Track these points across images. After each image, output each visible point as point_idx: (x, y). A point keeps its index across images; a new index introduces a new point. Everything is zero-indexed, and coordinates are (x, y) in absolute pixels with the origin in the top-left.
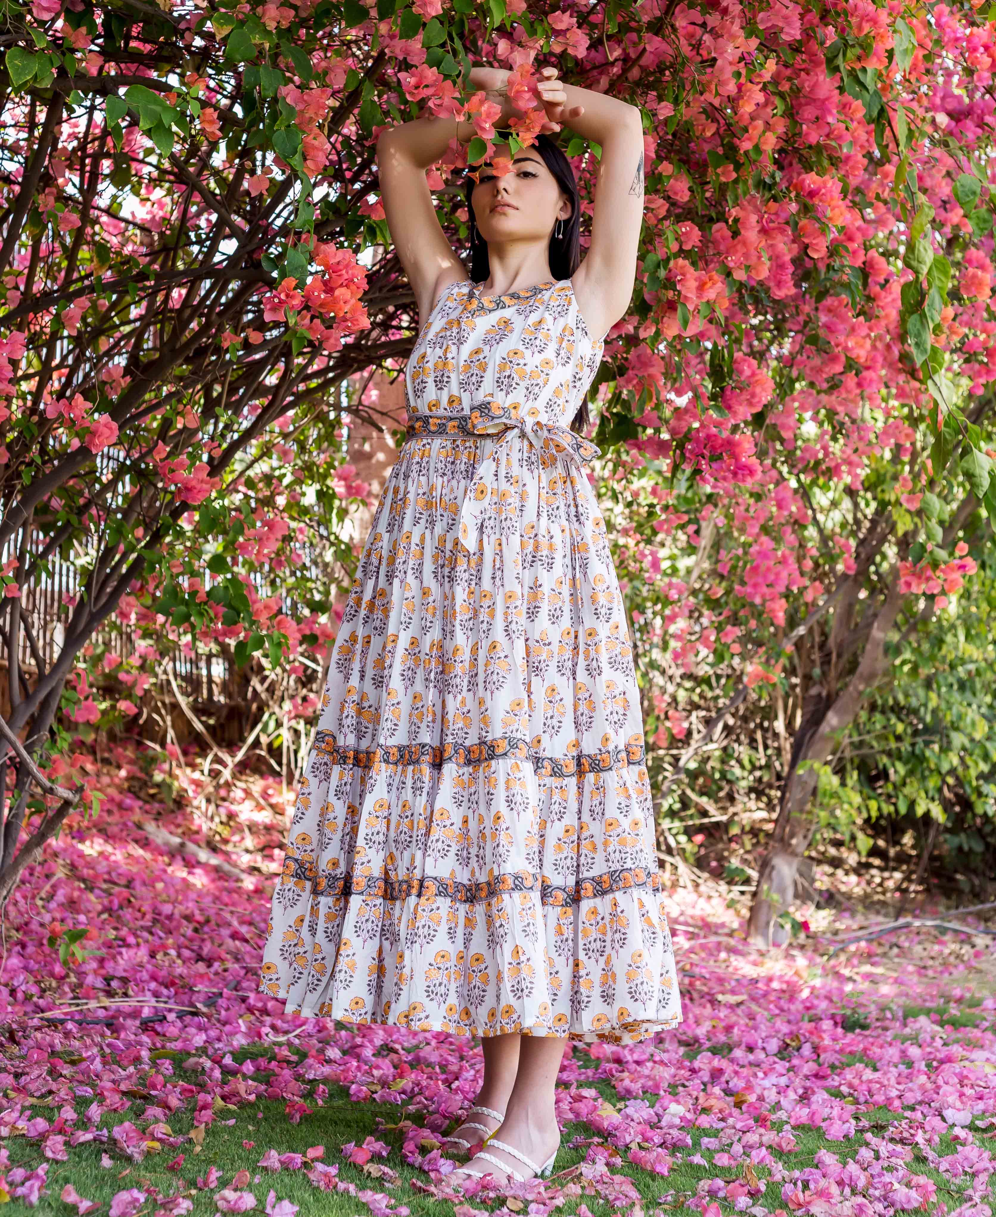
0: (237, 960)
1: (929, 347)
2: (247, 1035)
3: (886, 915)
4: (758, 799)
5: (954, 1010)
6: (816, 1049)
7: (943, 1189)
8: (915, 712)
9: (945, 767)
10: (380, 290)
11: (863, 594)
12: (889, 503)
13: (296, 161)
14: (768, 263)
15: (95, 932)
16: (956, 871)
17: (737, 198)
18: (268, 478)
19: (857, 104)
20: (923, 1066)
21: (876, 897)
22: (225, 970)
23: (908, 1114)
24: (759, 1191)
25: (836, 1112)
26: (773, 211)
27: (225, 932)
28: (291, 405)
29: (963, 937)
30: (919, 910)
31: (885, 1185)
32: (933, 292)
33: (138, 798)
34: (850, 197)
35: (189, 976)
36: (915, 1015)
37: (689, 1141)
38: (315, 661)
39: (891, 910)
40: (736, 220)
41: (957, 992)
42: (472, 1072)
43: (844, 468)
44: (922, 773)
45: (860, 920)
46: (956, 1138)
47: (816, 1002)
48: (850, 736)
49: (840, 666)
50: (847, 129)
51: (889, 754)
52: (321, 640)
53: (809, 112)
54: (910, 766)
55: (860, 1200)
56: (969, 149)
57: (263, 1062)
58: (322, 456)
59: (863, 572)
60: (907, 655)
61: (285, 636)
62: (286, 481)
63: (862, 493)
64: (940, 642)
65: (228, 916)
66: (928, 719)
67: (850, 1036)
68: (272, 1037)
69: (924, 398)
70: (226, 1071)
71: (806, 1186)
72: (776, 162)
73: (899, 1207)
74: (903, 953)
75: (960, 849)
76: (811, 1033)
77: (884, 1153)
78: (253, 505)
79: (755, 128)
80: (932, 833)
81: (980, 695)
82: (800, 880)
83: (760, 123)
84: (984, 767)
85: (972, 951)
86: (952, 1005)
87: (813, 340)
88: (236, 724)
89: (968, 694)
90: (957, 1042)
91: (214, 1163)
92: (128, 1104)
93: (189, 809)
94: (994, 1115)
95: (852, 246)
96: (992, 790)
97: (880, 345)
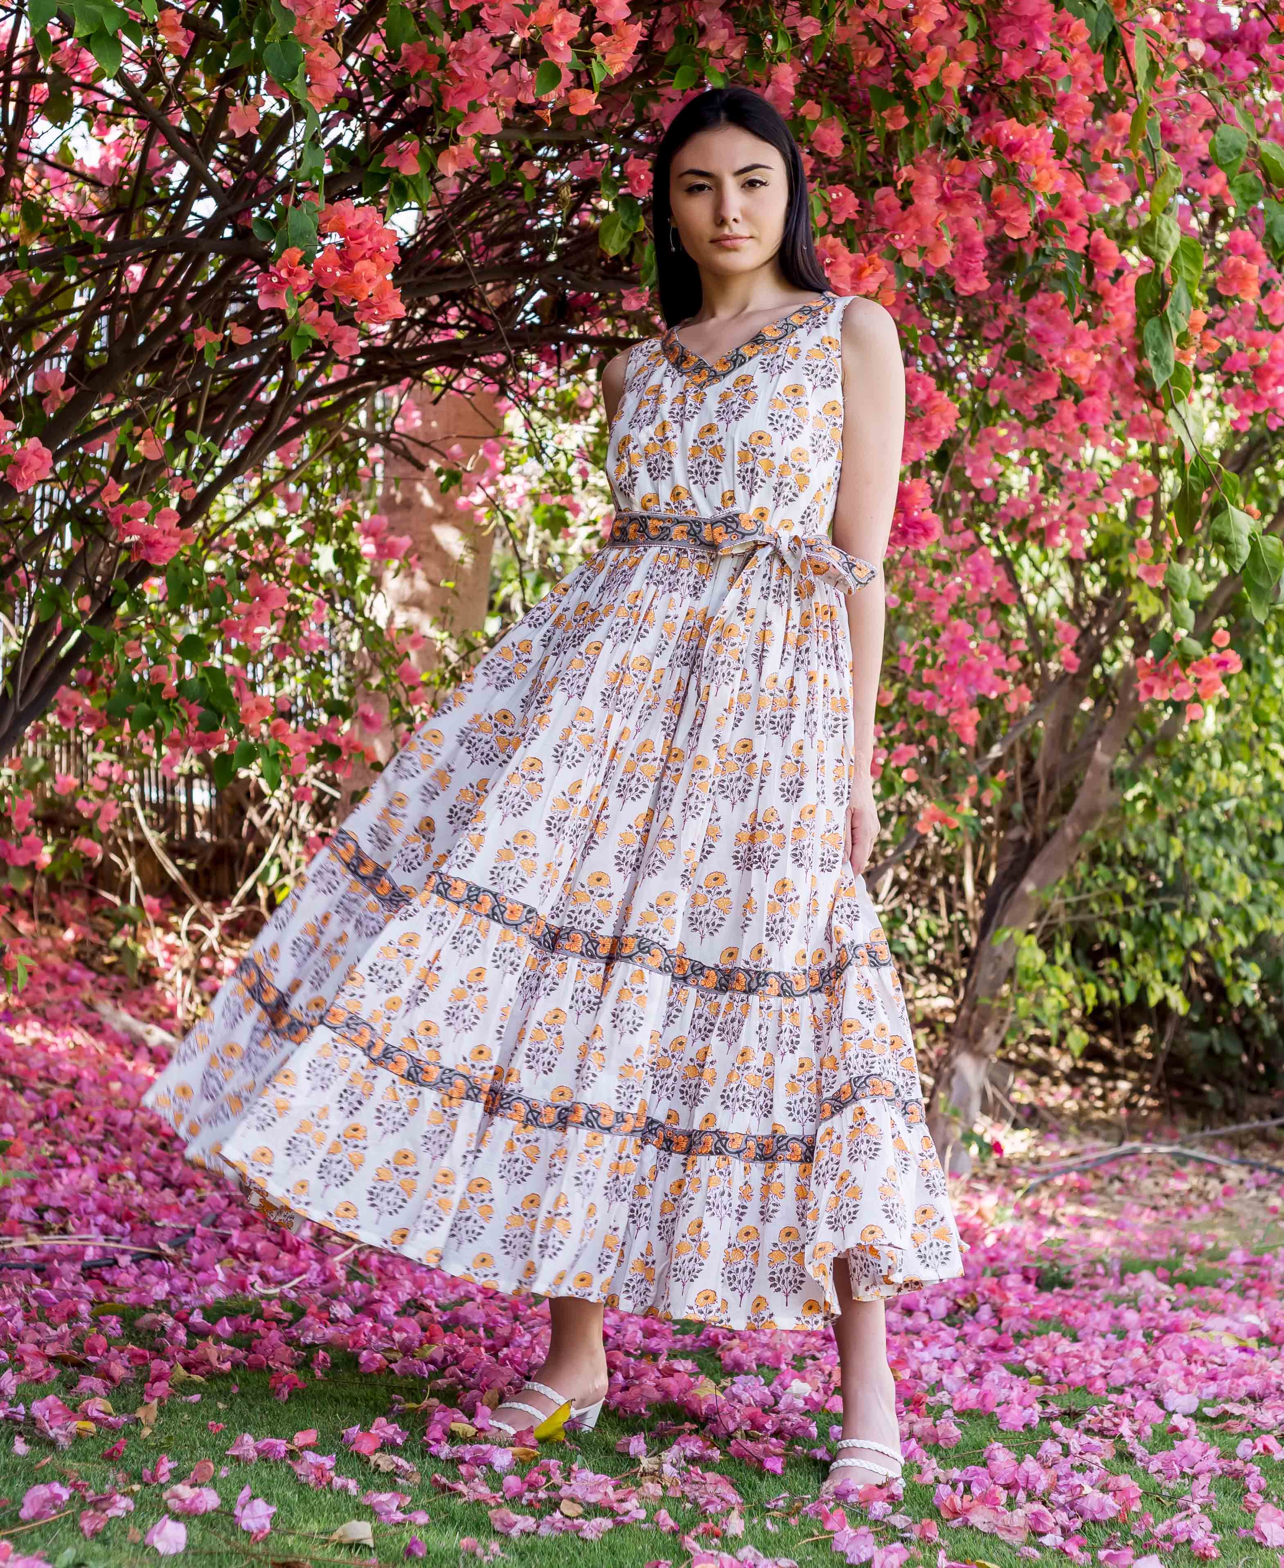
0: (217, 1186)
1: (1172, 364)
2: (226, 1285)
3: (1105, 1139)
4: (940, 981)
5: (1188, 1264)
6: (997, 1313)
7: (1151, 1494)
8: (1152, 864)
9: (1189, 939)
10: (417, 273)
11: (1086, 705)
12: (1126, 578)
13: (298, 86)
14: (951, 245)
15: (21, 1145)
16: (1205, 1081)
17: (909, 152)
18: (266, 533)
19: (1079, 24)
20: (1140, 1337)
21: (1096, 1115)
22: (201, 1200)
23: (1113, 1397)
25: (1015, 1394)
26: (958, 171)
28: (295, 431)
29: (1210, 1168)
30: (1151, 1132)
31: (1072, 1489)
32: (1179, 289)
33: (91, 968)
34: (1067, 155)
35: (151, 1207)
36: (1136, 1271)
37: (813, 1430)
38: (334, 784)
39: (1112, 1131)
40: (907, 184)
41: (1195, 1241)
42: (528, 1337)
43: (1062, 529)
44: (1159, 946)
45: (1071, 1144)
46: (1175, 1429)
47: (1003, 1252)
48: (1062, 896)
49: (1050, 801)
50: (1064, 58)
51: (1113, 920)
52: (345, 753)
53: (1011, 35)
54: (1140, 938)
55: (1037, 1507)
56: (1236, 90)
57: (244, 1321)
59: (1085, 673)
60: (1142, 787)
61: (284, 747)
62: (291, 538)
63: (1086, 565)
64: (1185, 770)
66: (1170, 873)
67: (1045, 1295)
68: (259, 1288)
69: (1166, 435)
70: (195, 1332)
71: (967, 1489)
72: (966, 104)
73: (1089, 1517)
74: (1127, 1188)
75: (1210, 1050)
76: (992, 1291)
77: (1075, 1447)
79: (935, 56)
80: (1170, 1030)
81: (1241, 843)
82: (990, 1090)
83: (942, 48)
84: (1241, 940)
85: (1220, 1188)
86: (1186, 1257)
87: (1017, 352)
88: (224, 870)
89: (1225, 841)
90: (1189, 1305)
91: (168, 1450)
92: (55, 1373)
93: (159, 985)
94: (1229, 1400)
95: (1071, 224)
96: (1253, 971)
97: (1109, 361)
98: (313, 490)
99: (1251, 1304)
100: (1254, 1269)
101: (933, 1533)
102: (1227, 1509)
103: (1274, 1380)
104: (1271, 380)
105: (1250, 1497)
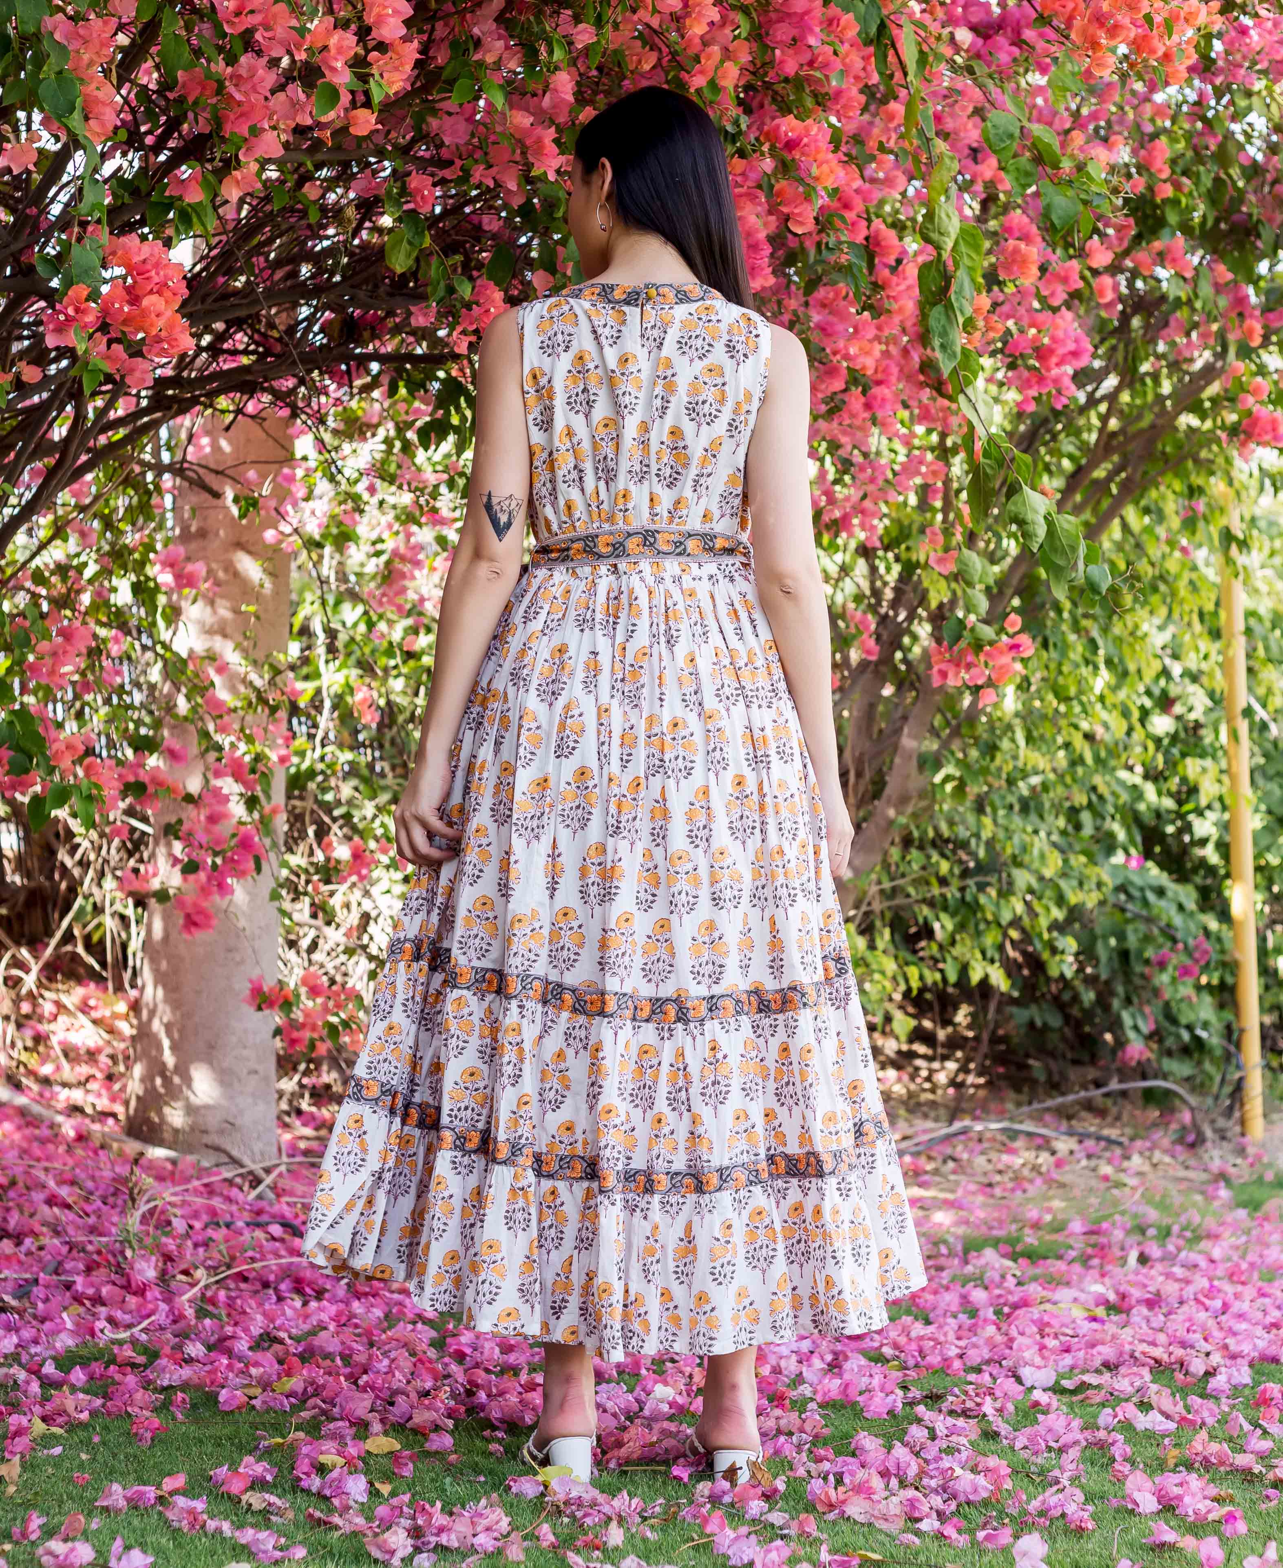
0: (57, 1233)
1: (958, 350)
2: (74, 1333)
3: (936, 1120)
5: (1030, 1239)
7: (1020, 1471)
8: (964, 845)
9: (1006, 917)
10: (203, 301)
11: (888, 691)
12: (918, 565)
13: (75, 120)
16: (1028, 1056)
18: (62, 569)
19: (848, 18)
20: (990, 1314)
21: (923, 1097)
22: (41, 1248)
23: (972, 1377)
24: (776, 1490)
25: (876, 1381)
26: (738, 170)
27: (38, 1197)
28: (88, 467)
29: (1039, 1141)
30: (981, 1109)
31: (943, 1472)
32: (961, 275)
34: (844, 148)
36: (979, 1249)
38: (145, 820)
39: (942, 1112)
41: (1033, 1214)
42: (386, 1362)
43: (855, 521)
44: (977, 925)
45: (902, 1127)
46: (1036, 1404)
48: (879, 882)
49: (861, 789)
50: (835, 53)
51: (931, 903)
52: (151, 789)
53: (782, 32)
54: (958, 918)
55: (911, 1493)
56: (1003, 76)
57: (97, 1368)
58: (137, 536)
59: (886, 660)
60: (950, 769)
61: (97, 786)
62: (88, 573)
63: (880, 553)
64: (991, 749)
65: (41, 1175)
66: (982, 853)
68: (109, 1334)
69: (954, 421)
70: (47, 1383)
71: (839, 1481)
72: (740, 103)
73: (962, 1498)
74: (961, 1167)
75: (1031, 1025)
77: (941, 1430)
78: (45, 607)
79: (709, 57)
80: (992, 1007)
81: (1050, 818)
83: (716, 48)
84: (1058, 914)
85: (1052, 1160)
86: (1027, 1231)
88: (38, 913)
89: (1033, 817)
90: (1035, 1279)
91: (35, 1506)
94: (1085, 1371)
95: (850, 216)
96: (1069, 944)
97: (894, 350)
98: (108, 524)
99: (1095, 1273)
100: (1094, 1238)
101: (812, 1528)
102: (1095, 1480)
103: (1127, 1348)
104: (1054, 360)
105: (1117, 1466)
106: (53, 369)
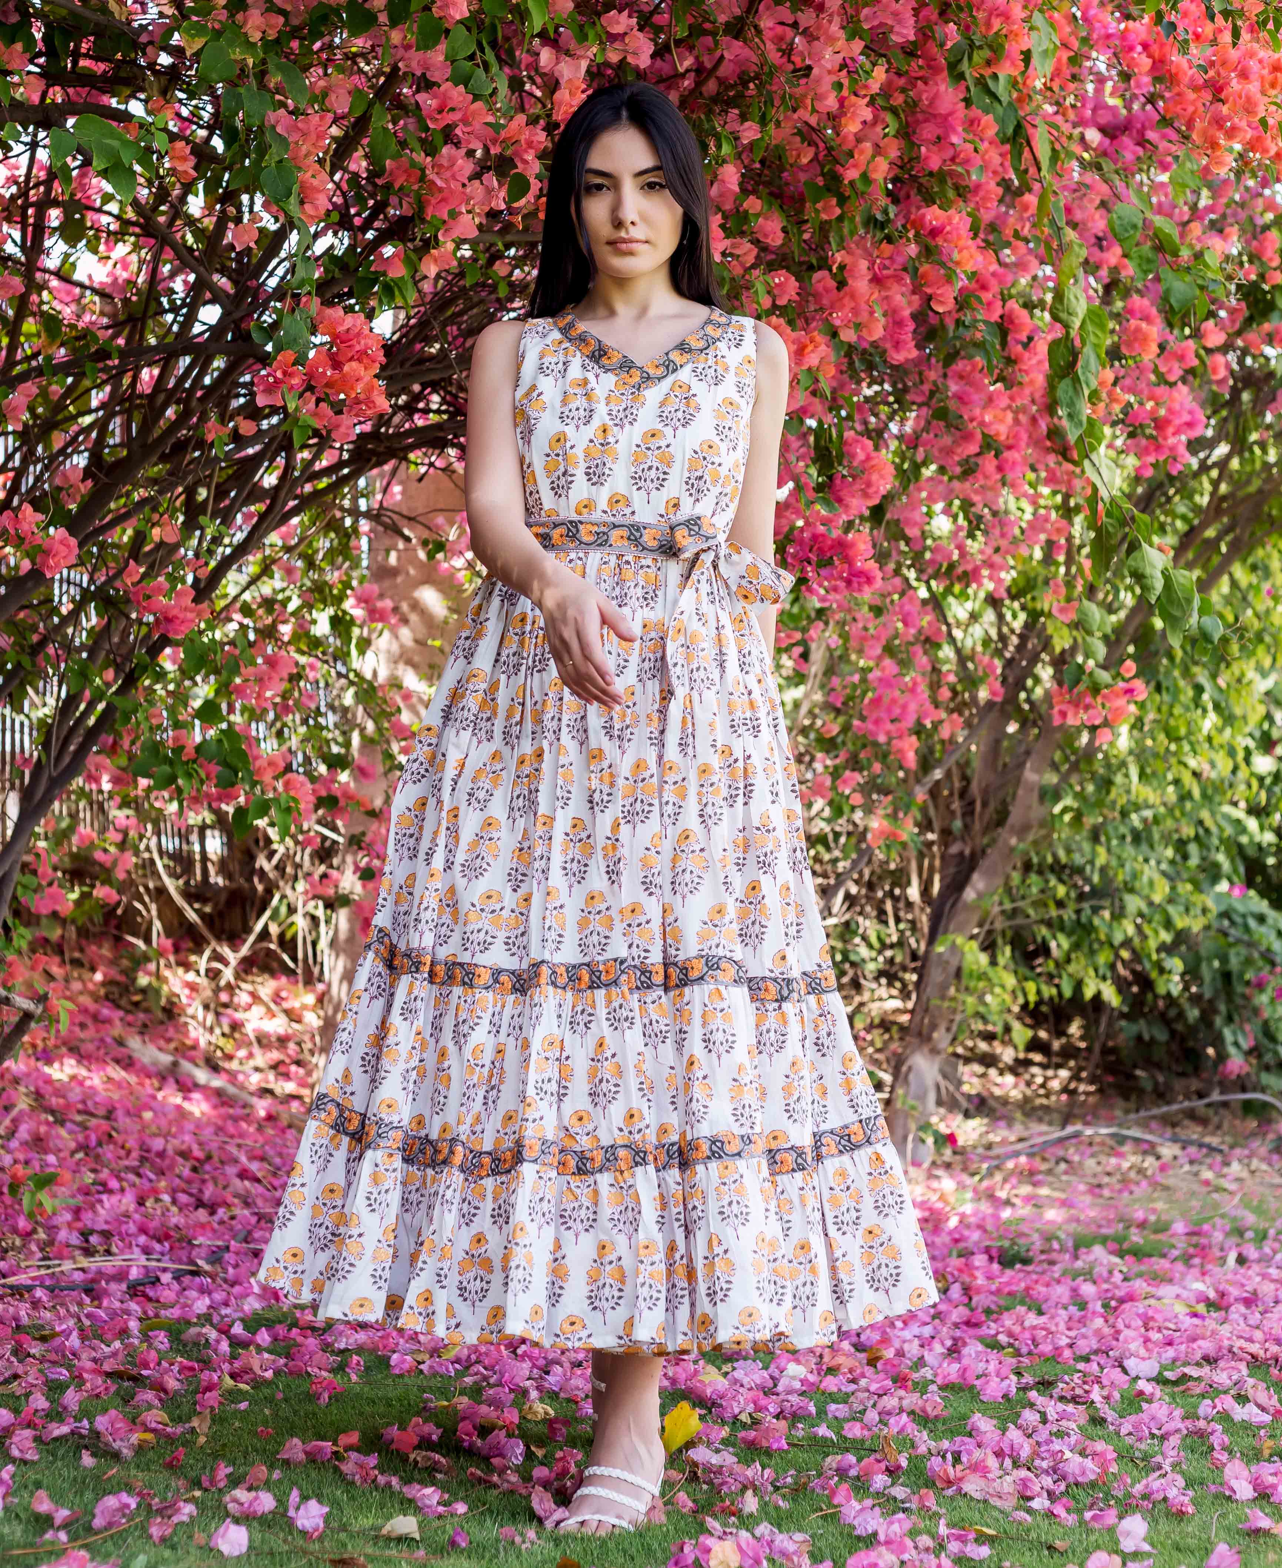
0: (247, 1204)
1: (1085, 419)
2: (261, 1297)
3: (1050, 1124)
4: (890, 985)
5: (1136, 1237)
6: (968, 1291)
7: (1126, 1456)
8: (1079, 871)
9: (1118, 938)
10: (402, 364)
11: (1012, 728)
12: (1042, 613)
13: (292, 205)
14: (883, 320)
15: (67, 1175)
16: (1135, 1066)
17: (842, 239)
18: (268, 603)
19: (988, 119)
20: (1098, 1307)
21: (1039, 1101)
22: (233, 1218)
23: (1081, 1366)
24: (899, 1467)
25: (992, 1367)
26: (887, 254)
27: (231, 1171)
28: (295, 511)
29: (1146, 1146)
30: (1090, 1116)
31: (1054, 1454)
32: (1088, 350)
33: (118, 1007)
34: (982, 235)
35: (188, 1226)
36: (1089, 1245)
37: (812, 1409)
38: (335, 829)
39: (1055, 1116)
40: (842, 267)
41: (1140, 1215)
43: (985, 572)
44: (1091, 946)
45: (1019, 1130)
46: (1141, 1393)
47: (966, 1233)
48: (1001, 903)
49: (987, 817)
50: (976, 150)
51: (1049, 924)
52: (342, 803)
53: (928, 131)
54: (1074, 938)
55: (1023, 1473)
56: (1127, 172)
57: (281, 1330)
58: (336, 574)
59: (1011, 700)
60: (1068, 801)
61: (294, 799)
62: (292, 606)
63: (1007, 602)
64: (1106, 784)
65: (234, 1150)
66: (1096, 878)
67: (1009, 1272)
69: (1078, 484)
70: (236, 1343)
71: (957, 1459)
72: (889, 193)
73: (1071, 1480)
74: (1073, 1168)
75: (1139, 1038)
76: (960, 1270)
77: (1052, 1415)
78: (252, 636)
79: (862, 152)
80: (1104, 1021)
81: (1159, 848)
82: (943, 1083)
83: (868, 146)
84: (1166, 937)
85: (1157, 1164)
86: (1133, 1230)
87: (941, 414)
88: (238, 911)
89: (1144, 847)
90: (1140, 1275)
91: (223, 1457)
92: (113, 1389)
93: (183, 1019)
94: (1186, 1364)
95: (987, 296)
96: (1176, 964)
97: (1023, 418)
98: (311, 564)
99: (1195, 1271)
100: (1195, 1239)
101: (931, 1502)
102: (1196, 1466)
103: (1226, 1343)
104: (1171, 430)
105: (1216, 1455)
106: (265, 424)
